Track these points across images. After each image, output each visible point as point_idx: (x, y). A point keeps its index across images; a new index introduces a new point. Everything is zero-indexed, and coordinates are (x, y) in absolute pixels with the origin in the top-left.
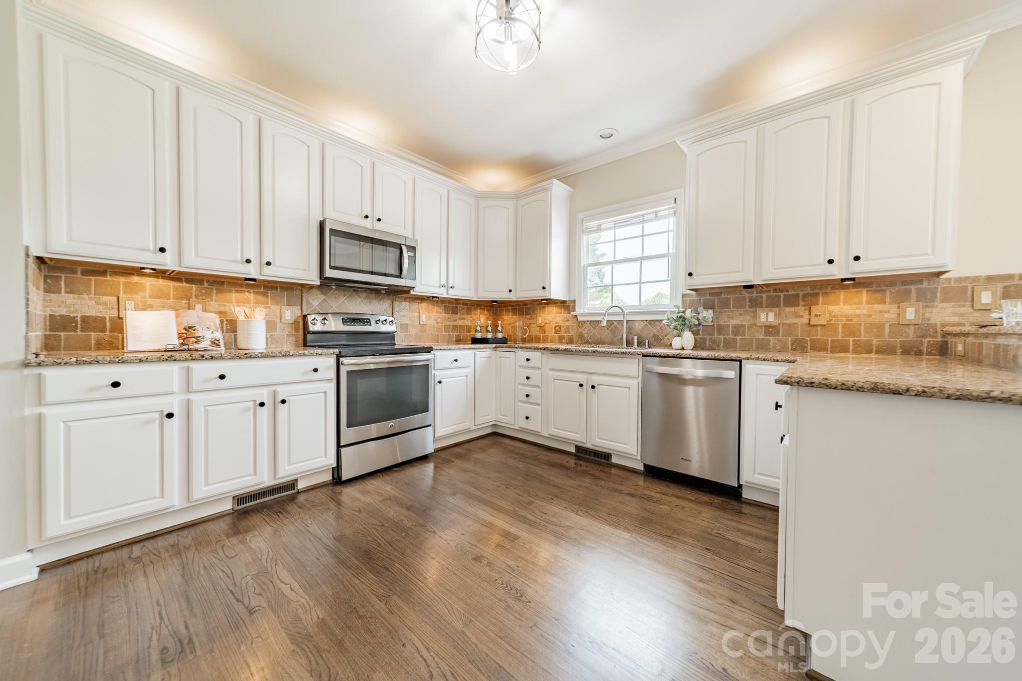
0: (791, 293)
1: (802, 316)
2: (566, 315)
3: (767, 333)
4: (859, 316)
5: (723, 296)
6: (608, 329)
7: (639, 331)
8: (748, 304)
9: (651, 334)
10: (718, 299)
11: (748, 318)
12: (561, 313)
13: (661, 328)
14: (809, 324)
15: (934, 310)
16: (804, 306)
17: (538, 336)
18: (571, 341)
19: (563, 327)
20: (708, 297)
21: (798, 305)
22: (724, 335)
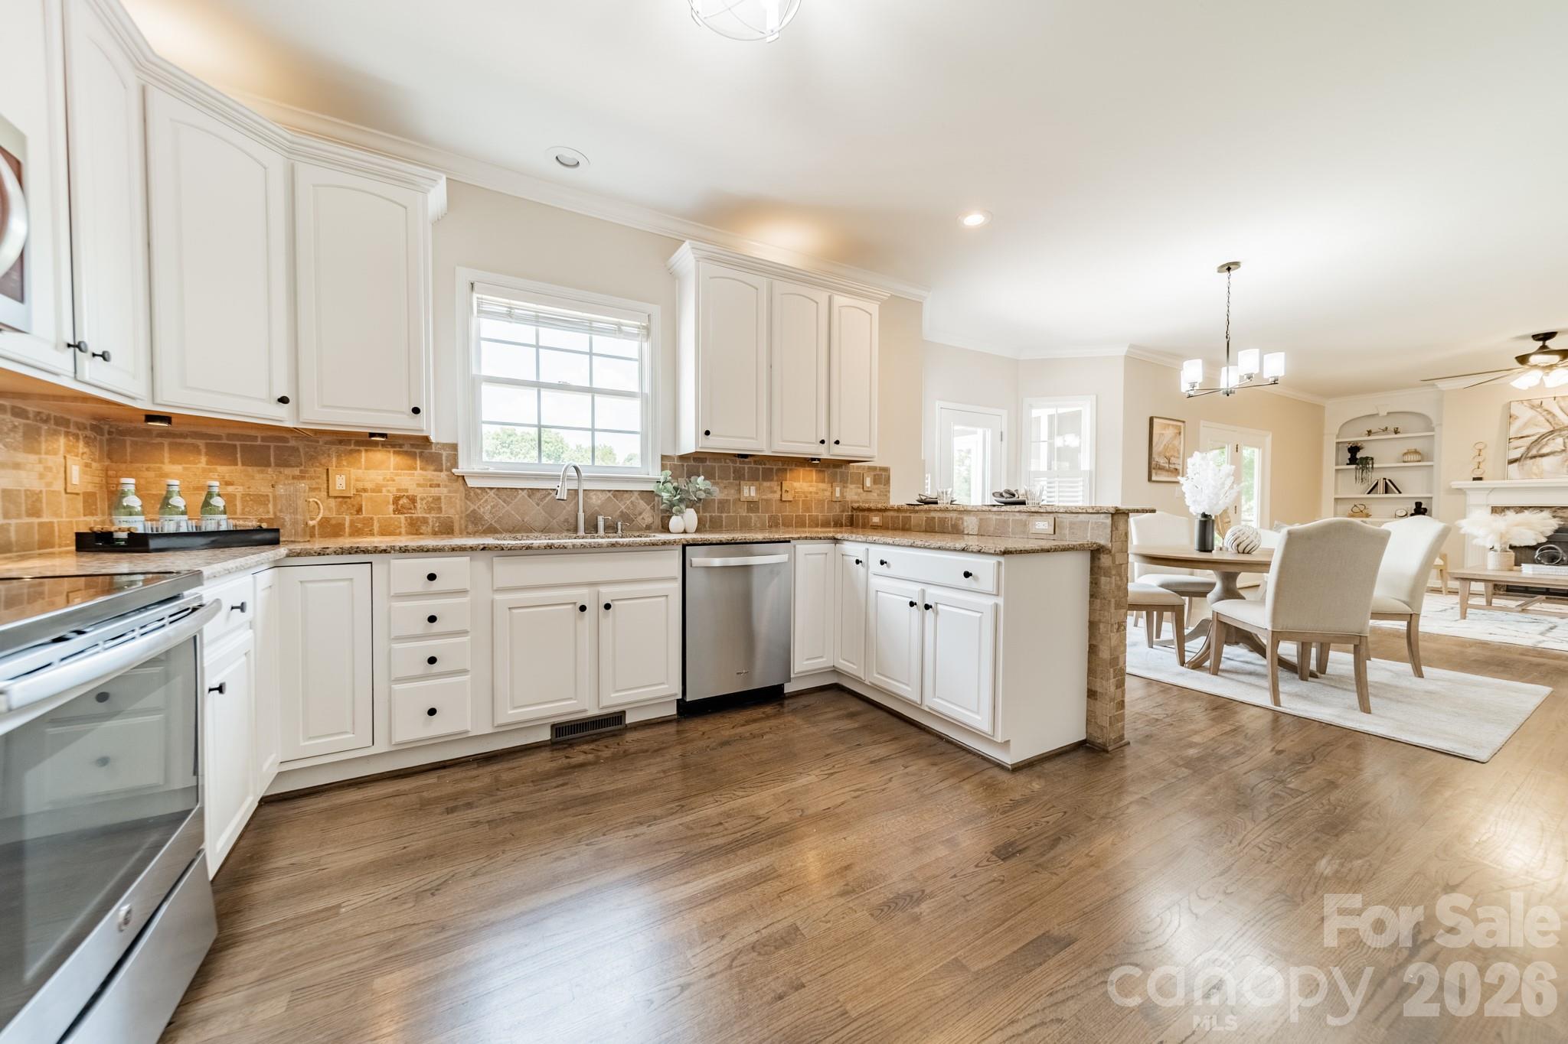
0: (768, 466)
1: (775, 492)
2: (430, 474)
3: (750, 510)
4: (811, 493)
5: (708, 463)
6: (538, 505)
7: (596, 508)
8: (732, 475)
9: (618, 513)
10: (703, 467)
11: (733, 491)
12: (415, 469)
13: (632, 502)
14: (781, 500)
15: (848, 490)
16: (777, 481)
17: (333, 522)
18: (447, 529)
19: (422, 499)
20: (692, 463)
21: (772, 480)
22: (710, 512)
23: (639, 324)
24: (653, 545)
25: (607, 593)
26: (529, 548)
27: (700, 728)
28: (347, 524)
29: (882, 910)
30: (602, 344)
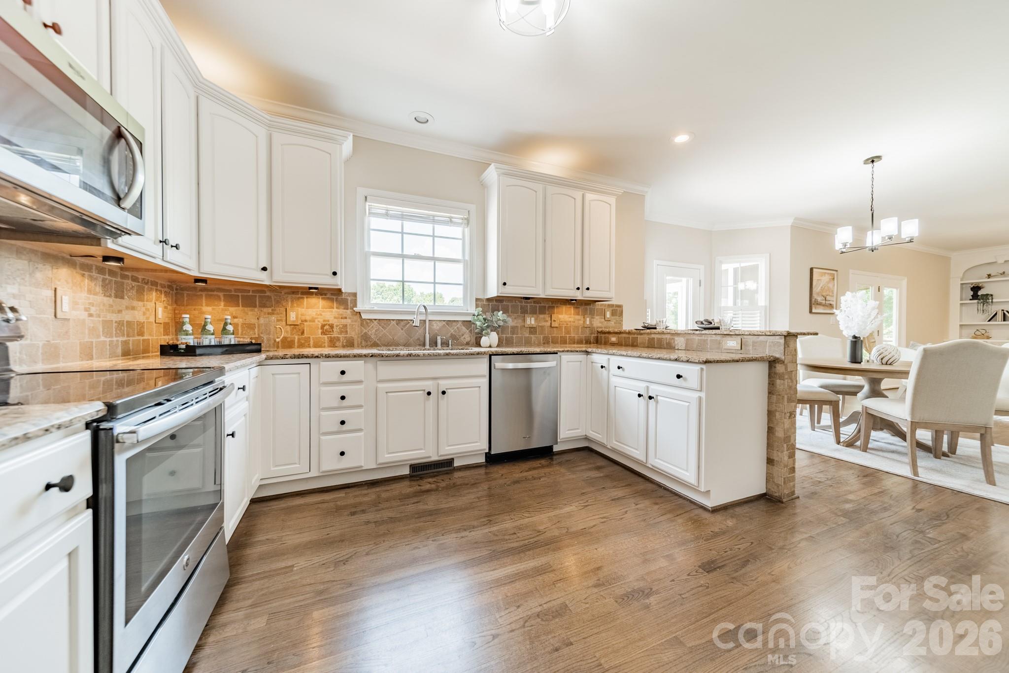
0: (542, 305)
1: (547, 321)
2: (342, 311)
3: (531, 333)
4: (570, 321)
5: (504, 303)
6: (402, 329)
7: (437, 331)
8: (520, 310)
9: (449, 335)
10: (502, 305)
11: (520, 321)
12: (334, 308)
13: (458, 328)
14: (551, 326)
15: (595, 320)
16: (548, 314)
17: (289, 339)
18: (350, 344)
19: (337, 326)
20: (495, 303)
21: (545, 313)
22: (506, 334)
23: (462, 216)
24: (472, 355)
25: (444, 384)
26: (398, 356)
27: (500, 471)
28: (296, 341)
29: (623, 599)
30: (440, 230)
